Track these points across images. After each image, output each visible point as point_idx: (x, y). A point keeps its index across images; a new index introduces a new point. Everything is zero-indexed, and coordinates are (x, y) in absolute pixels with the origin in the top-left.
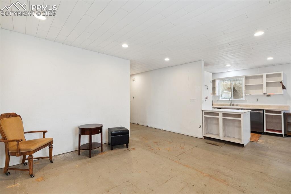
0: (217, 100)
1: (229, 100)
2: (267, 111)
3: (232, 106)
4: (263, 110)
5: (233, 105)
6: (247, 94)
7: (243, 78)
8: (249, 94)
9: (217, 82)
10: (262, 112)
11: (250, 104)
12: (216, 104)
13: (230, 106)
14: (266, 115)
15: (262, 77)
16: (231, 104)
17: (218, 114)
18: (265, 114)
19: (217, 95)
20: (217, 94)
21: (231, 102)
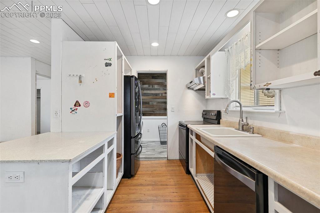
3: (244, 129)
19: (212, 97)
21: (241, 117)
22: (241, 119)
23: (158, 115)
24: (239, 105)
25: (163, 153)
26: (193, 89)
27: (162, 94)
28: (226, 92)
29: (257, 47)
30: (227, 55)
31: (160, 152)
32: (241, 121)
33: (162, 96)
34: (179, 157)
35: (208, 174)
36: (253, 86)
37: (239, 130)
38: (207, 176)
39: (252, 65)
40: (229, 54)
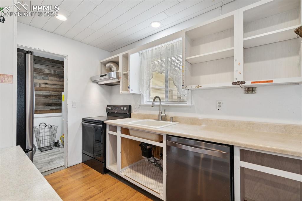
0: (138, 104)
2: (246, 155)
5: (164, 118)
6: (189, 87)
8: (194, 87)
11: (200, 116)
12: (136, 113)
16: (161, 115)
18: (238, 163)
19: (131, 92)
21: (160, 110)
22: (160, 112)
23: (43, 112)
24: (159, 100)
25: (54, 162)
26: (97, 83)
27: (40, 84)
28: (140, 89)
29: (187, 58)
30: (141, 57)
31: (49, 162)
32: (160, 113)
33: (40, 87)
34: (82, 160)
35: (130, 165)
36: (185, 86)
37: (159, 120)
38: (129, 168)
39: (184, 71)
40: (143, 57)
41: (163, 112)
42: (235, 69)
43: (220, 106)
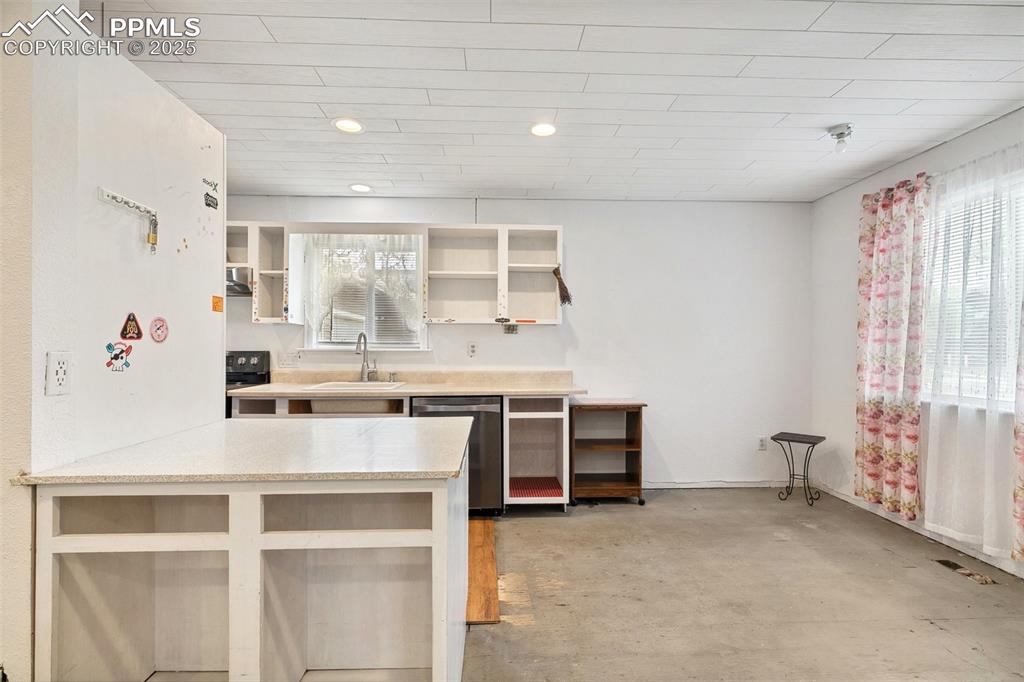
0: (295, 347)
1: (354, 347)
2: (519, 404)
3: (370, 379)
4: (502, 397)
5: (372, 377)
6: (435, 320)
7: (421, 237)
8: (442, 321)
9: (294, 244)
10: (495, 408)
11: (444, 369)
12: (287, 370)
13: (361, 380)
14: (511, 420)
15: (491, 240)
16: (367, 371)
17: (210, 510)
18: (508, 415)
19: (290, 321)
20: (295, 316)
21: (365, 360)
22: (365, 364)
32: (365, 367)
41: (371, 366)
42: (499, 302)
43: (473, 351)
